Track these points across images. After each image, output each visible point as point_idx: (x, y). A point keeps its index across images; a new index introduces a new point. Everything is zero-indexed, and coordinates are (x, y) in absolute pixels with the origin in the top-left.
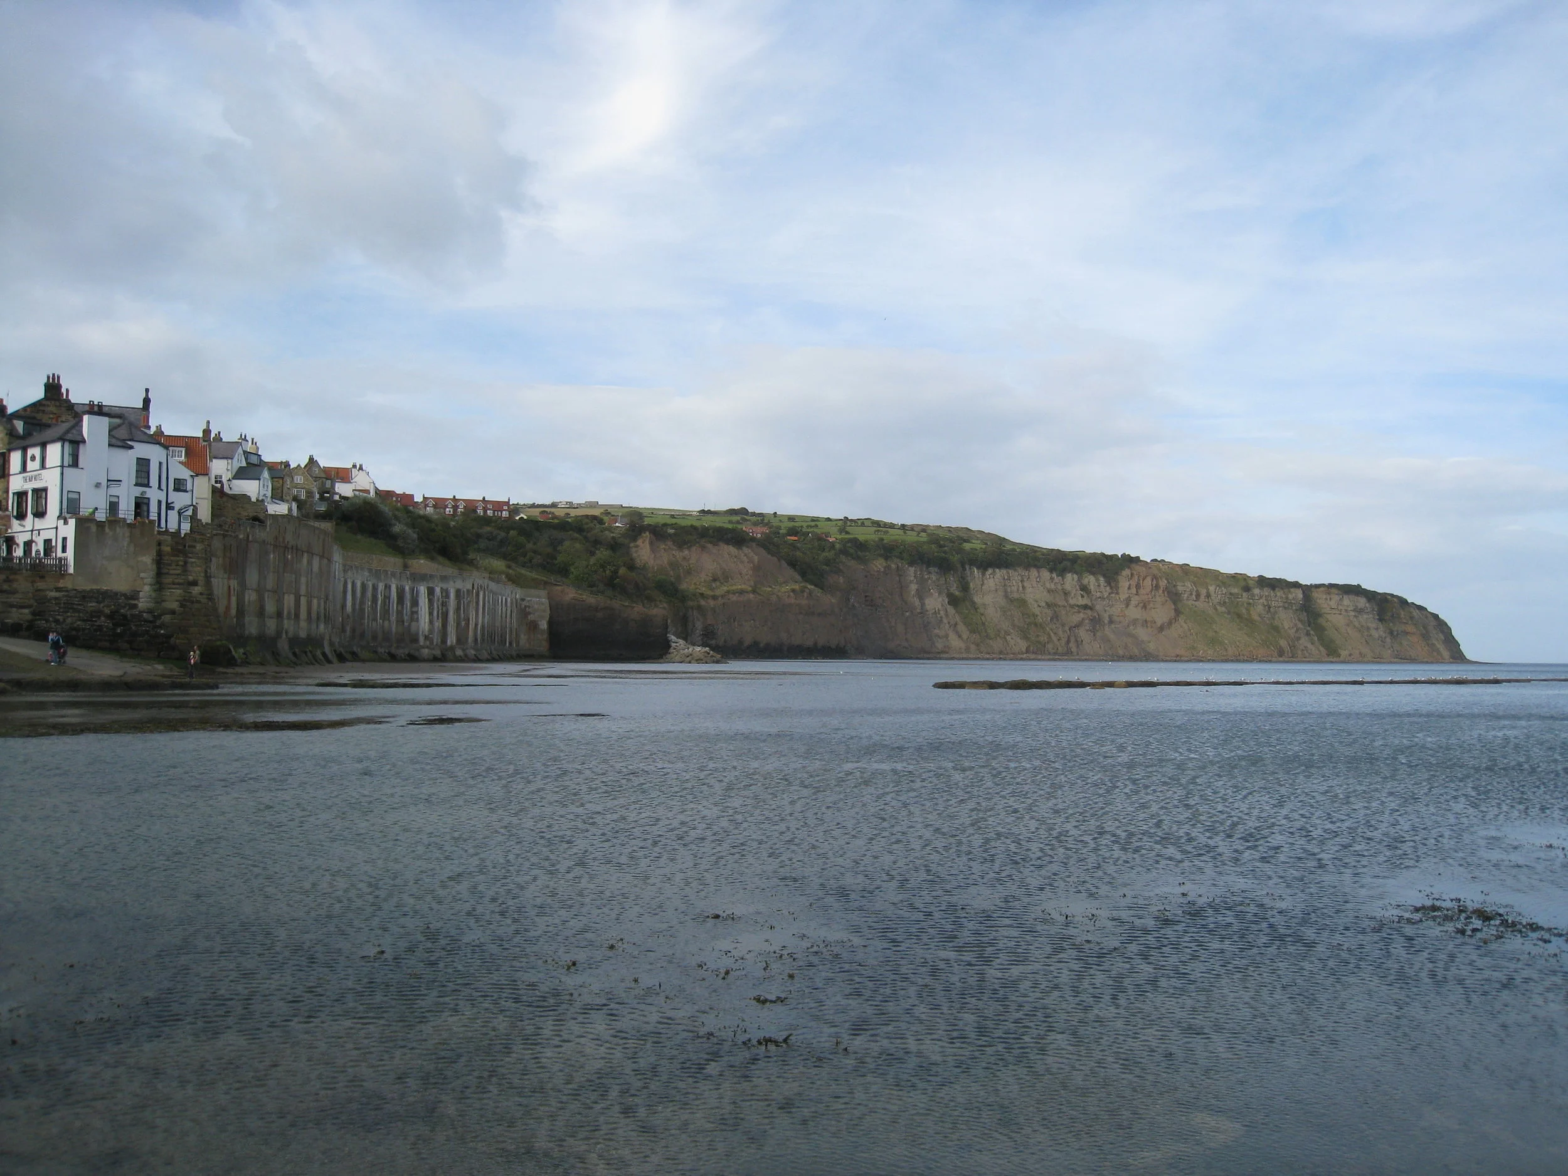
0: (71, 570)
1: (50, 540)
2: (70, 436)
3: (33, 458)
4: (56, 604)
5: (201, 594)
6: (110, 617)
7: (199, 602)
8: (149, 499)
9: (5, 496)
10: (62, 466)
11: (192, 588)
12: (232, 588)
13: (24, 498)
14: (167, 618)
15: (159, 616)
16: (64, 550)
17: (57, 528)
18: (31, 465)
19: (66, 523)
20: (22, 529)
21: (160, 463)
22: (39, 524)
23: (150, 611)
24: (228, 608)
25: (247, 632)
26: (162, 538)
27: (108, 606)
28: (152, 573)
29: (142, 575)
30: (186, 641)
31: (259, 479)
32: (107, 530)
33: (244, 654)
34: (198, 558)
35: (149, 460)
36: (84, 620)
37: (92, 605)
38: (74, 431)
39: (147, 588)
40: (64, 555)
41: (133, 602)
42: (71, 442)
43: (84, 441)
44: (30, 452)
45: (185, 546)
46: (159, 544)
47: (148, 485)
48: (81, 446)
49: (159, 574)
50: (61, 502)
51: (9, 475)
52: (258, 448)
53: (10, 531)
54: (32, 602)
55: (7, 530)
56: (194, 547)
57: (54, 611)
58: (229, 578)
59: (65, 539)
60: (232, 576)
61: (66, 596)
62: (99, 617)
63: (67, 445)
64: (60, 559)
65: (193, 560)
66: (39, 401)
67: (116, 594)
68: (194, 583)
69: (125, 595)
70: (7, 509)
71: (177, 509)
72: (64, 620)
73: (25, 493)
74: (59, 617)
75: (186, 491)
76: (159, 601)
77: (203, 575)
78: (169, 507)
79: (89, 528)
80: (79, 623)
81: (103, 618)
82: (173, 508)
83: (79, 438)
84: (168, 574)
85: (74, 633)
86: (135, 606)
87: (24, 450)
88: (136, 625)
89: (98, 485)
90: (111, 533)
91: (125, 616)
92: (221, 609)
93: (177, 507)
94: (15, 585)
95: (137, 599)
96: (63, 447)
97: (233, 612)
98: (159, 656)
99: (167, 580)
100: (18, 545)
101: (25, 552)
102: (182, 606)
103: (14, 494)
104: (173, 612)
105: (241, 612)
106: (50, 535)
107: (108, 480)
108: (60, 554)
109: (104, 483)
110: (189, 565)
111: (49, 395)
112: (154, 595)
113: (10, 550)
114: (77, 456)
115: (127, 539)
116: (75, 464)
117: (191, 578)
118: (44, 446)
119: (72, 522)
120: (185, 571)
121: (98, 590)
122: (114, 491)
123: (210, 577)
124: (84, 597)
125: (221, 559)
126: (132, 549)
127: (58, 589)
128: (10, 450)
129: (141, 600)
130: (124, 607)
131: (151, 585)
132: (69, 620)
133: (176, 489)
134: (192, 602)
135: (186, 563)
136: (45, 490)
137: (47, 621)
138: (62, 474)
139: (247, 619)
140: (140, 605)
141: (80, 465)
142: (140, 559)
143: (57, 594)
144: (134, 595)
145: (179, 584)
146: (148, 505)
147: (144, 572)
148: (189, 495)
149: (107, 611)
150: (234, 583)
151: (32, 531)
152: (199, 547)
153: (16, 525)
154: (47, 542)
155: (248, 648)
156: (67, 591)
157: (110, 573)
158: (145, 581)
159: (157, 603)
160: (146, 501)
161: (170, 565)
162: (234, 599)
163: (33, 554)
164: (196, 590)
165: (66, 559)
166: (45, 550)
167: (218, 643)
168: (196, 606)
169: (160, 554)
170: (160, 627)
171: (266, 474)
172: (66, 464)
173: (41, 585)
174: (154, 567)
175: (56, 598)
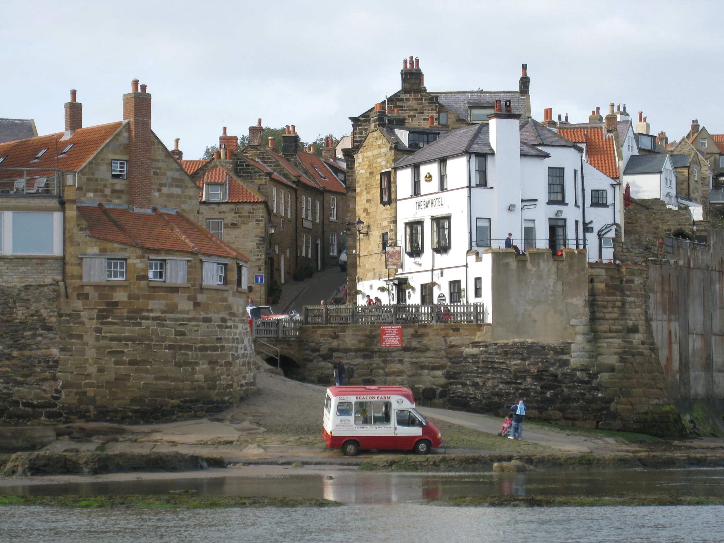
0: (489, 320)
1: (458, 282)
2: (476, 149)
3: (429, 178)
4: (473, 363)
5: (643, 343)
6: (538, 377)
7: (641, 354)
8: (565, 220)
9: (392, 226)
10: (470, 187)
11: (631, 335)
12: (673, 333)
13: (419, 228)
14: (604, 377)
15: (595, 376)
16: (478, 293)
17: (467, 266)
18: (425, 187)
19: (479, 258)
20: (418, 268)
21: (575, 171)
22: (441, 260)
23: (585, 369)
24: (669, 359)
25: (693, 392)
26: (595, 272)
27: (535, 364)
28: (585, 319)
29: (573, 322)
30: (629, 407)
31: (661, 173)
32: (529, 265)
33: (691, 422)
34: (637, 296)
35: (563, 169)
36: (506, 383)
37: (515, 363)
38: (479, 141)
39: (580, 338)
40: (478, 301)
41: (565, 357)
42: (478, 155)
43: (493, 154)
44: (424, 170)
45: (622, 281)
46: (592, 281)
47: (562, 202)
48: (489, 159)
49: (593, 319)
50: (470, 233)
51: (396, 200)
52: (648, 126)
53: (400, 271)
54: (445, 361)
55: (396, 270)
56: (632, 281)
57: (471, 372)
58: (670, 320)
59: (478, 280)
60: (673, 317)
61: (485, 352)
62: (524, 378)
63: (473, 159)
64: (476, 306)
65: (631, 299)
66: (396, 95)
67: (543, 347)
68: (634, 330)
69: (554, 349)
70: (396, 244)
71: (596, 230)
72: (484, 383)
73: (421, 223)
74: (478, 380)
75: (606, 206)
76: (594, 354)
77: (643, 317)
78: (587, 228)
79: (507, 264)
80: (501, 386)
81: (529, 380)
82: (591, 230)
83: (486, 150)
84: (603, 318)
85: (496, 399)
86: (566, 363)
87: (416, 167)
88: (569, 388)
89: (511, 208)
90: (534, 269)
91: (555, 376)
92: (663, 362)
93: (596, 227)
94: (425, 341)
95: (569, 353)
96: (469, 161)
97: (676, 365)
98: (597, 427)
99: (603, 327)
100: (413, 289)
101: (423, 298)
102: (622, 360)
103: (406, 224)
104: (612, 369)
105: (684, 365)
106: (458, 275)
107: (522, 201)
108: (472, 300)
109: (519, 205)
110: (627, 306)
111: (407, 85)
112: (587, 347)
113: (401, 296)
114: (485, 172)
115: (554, 277)
116: (483, 183)
117: (630, 323)
118: (443, 161)
119: (487, 258)
120: (623, 313)
121: (522, 344)
122: (529, 214)
123: (651, 320)
124: (506, 353)
125: (659, 295)
126: (559, 287)
127: (475, 344)
128: (396, 169)
129: (573, 354)
130: (553, 364)
131: (584, 334)
132: (490, 384)
133: (595, 204)
134: (633, 355)
135: (624, 303)
136: (448, 218)
137: (464, 385)
138: (470, 197)
139: (692, 374)
140: (572, 360)
141: (489, 184)
142: (569, 301)
143: (475, 351)
144: (565, 349)
145: (617, 331)
146: (564, 227)
147: (575, 317)
148: (610, 210)
149: (534, 370)
150: (675, 326)
151: (432, 270)
152: (638, 281)
153: (409, 262)
154: (455, 285)
155: (695, 414)
156: (486, 346)
157: (535, 321)
158: (578, 329)
159: (592, 357)
160: (560, 223)
161: (605, 307)
162: (676, 347)
163: (435, 302)
164: (637, 338)
165: (482, 306)
166: (451, 295)
167: (667, 408)
168: (639, 359)
169: (593, 293)
170: (597, 389)
171: (668, 165)
172: (473, 184)
173: (454, 339)
174: (587, 309)
175: (474, 356)
